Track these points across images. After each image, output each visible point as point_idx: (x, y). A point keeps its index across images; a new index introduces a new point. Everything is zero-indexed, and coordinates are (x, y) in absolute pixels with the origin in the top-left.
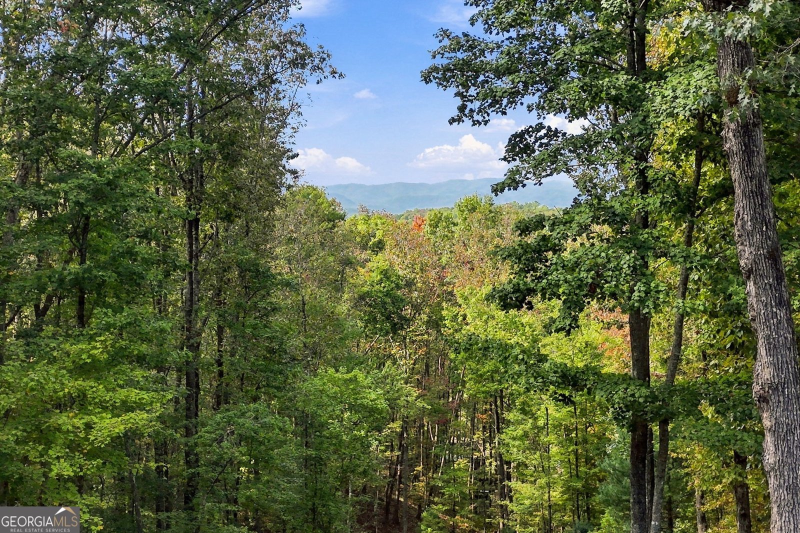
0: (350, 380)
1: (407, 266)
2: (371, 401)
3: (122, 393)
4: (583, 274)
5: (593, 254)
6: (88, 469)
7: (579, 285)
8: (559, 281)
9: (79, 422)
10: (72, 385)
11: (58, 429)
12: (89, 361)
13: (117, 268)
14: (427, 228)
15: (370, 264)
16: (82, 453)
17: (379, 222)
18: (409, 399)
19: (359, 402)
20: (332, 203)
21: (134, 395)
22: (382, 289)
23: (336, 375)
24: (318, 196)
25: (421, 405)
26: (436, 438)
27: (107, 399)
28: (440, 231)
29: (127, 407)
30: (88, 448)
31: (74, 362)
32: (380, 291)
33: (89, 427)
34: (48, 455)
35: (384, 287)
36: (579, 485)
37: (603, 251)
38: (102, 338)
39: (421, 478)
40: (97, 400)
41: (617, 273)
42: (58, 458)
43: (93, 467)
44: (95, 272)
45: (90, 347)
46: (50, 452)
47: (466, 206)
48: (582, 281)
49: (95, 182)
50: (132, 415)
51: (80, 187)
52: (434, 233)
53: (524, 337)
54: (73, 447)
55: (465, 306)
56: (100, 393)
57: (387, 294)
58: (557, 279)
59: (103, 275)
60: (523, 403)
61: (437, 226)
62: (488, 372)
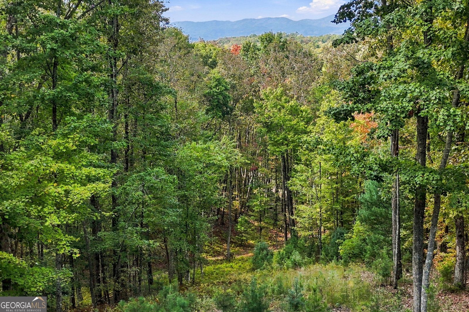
0: (206, 149)
1: (231, 76)
2: (219, 161)
3: (85, 171)
4: (405, 104)
5: (410, 90)
6: (69, 219)
7: (403, 111)
8: (388, 108)
9: (61, 190)
10: (55, 166)
11: (49, 195)
12: (64, 150)
13: (77, 90)
14: (242, 52)
15: (209, 75)
16: (64, 209)
17: (212, 48)
18: (237, 157)
19: (211, 162)
20: (187, 38)
21: (93, 172)
22: (217, 90)
23: (197, 146)
24: (177, 34)
25: (244, 161)
26: (245, 176)
27: (77, 174)
28: (250, 54)
29: (90, 179)
30: (67, 206)
31: (54, 150)
32: (216, 92)
33: (67, 192)
34: (44, 211)
35: (218, 89)
36: (338, 207)
37: (417, 88)
38: (72, 136)
39: (237, 199)
40: (71, 175)
41: (427, 102)
42: (50, 213)
43: (72, 219)
44: (64, 94)
45: (64, 141)
46: (45, 210)
47: (266, 39)
48: (405, 109)
49: (62, 35)
50: (94, 185)
51: (53, 38)
52: (246, 55)
53: (302, 119)
54: (59, 206)
55: (267, 101)
56: (72, 171)
57: (221, 93)
58: (386, 107)
59: (69, 96)
60: (307, 160)
61: (247, 51)
62: (281, 139)
